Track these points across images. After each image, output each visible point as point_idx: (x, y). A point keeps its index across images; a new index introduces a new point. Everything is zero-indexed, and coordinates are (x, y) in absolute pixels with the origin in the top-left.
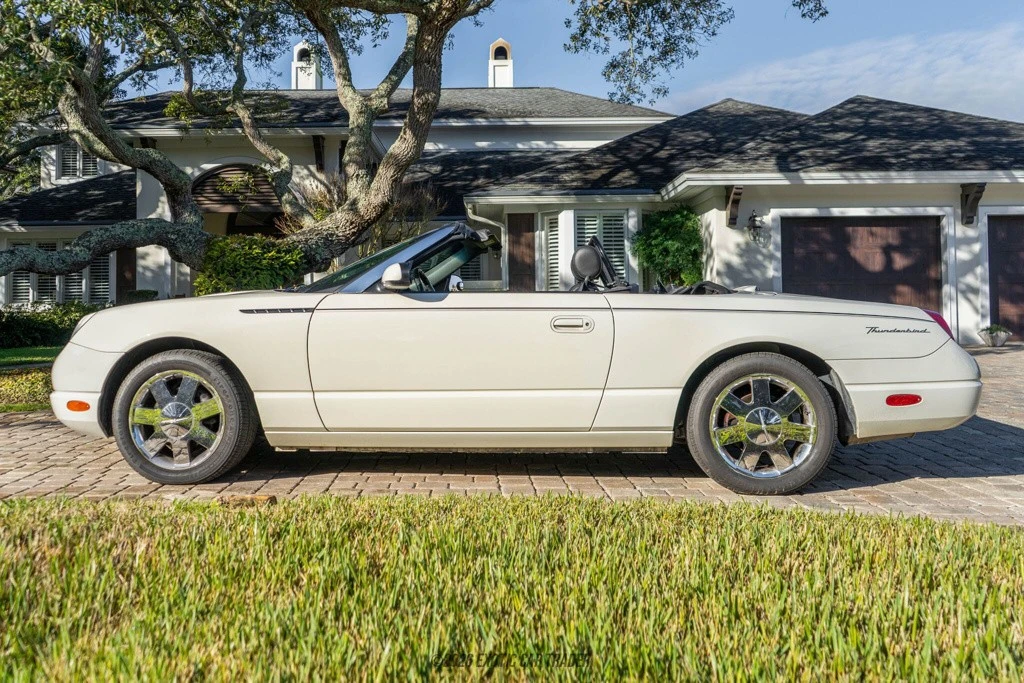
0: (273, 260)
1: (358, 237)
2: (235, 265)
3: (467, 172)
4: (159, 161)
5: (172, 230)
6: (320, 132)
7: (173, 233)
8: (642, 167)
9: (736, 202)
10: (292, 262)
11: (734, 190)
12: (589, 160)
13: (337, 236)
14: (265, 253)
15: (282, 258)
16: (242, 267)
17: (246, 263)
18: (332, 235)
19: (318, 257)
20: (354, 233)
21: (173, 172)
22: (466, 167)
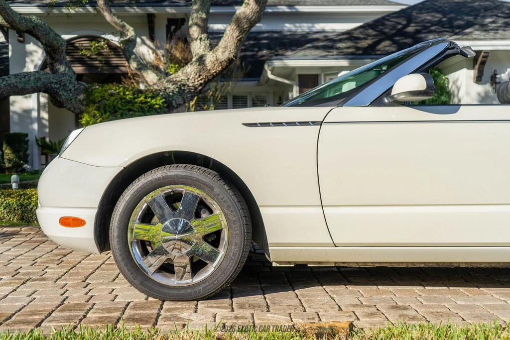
0: (142, 103)
1: (205, 87)
2: (114, 107)
3: (253, 46)
4: (40, 26)
5: (55, 81)
6: (151, 10)
7: (56, 83)
8: (397, 38)
9: (483, 63)
10: (157, 106)
11: (482, 54)
12: (356, 34)
13: (188, 86)
14: (135, 98)
15: (149, 102)
16: (120, 109)
17: (122, 105)
18: (184, 85)
19: (174, 104)
20: (201, 84)
21: (52, 35)
22: (251, 42)
